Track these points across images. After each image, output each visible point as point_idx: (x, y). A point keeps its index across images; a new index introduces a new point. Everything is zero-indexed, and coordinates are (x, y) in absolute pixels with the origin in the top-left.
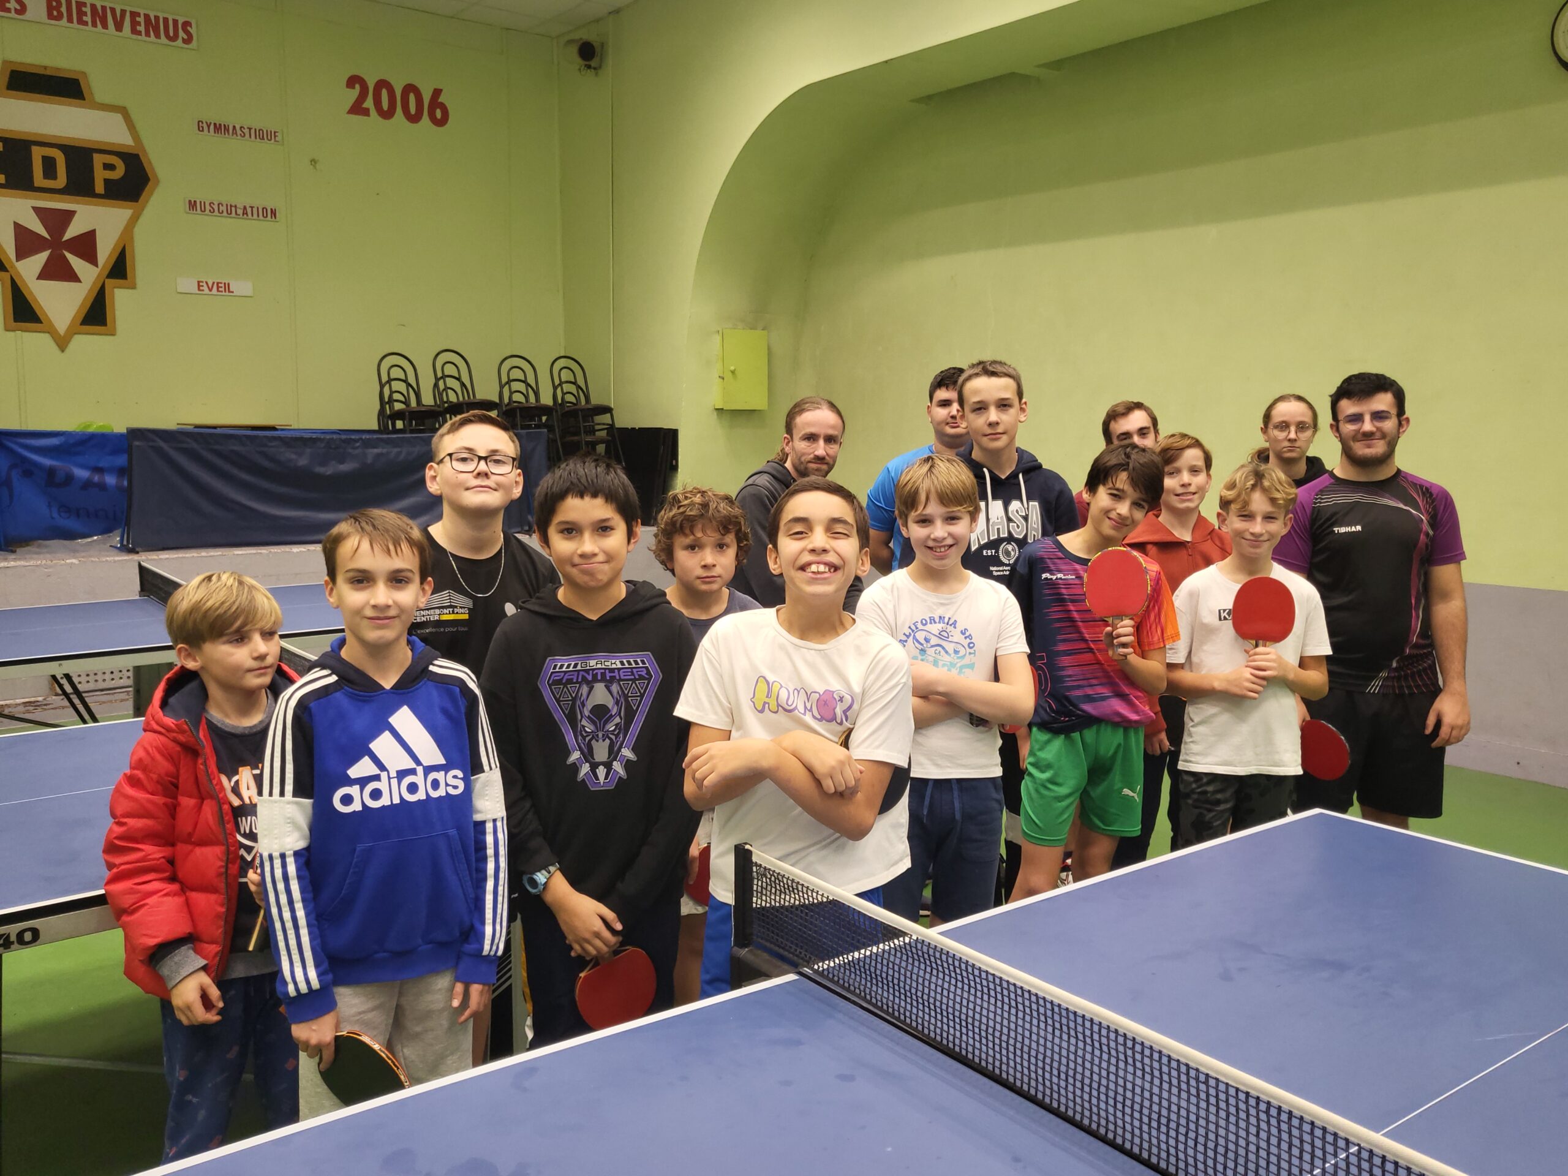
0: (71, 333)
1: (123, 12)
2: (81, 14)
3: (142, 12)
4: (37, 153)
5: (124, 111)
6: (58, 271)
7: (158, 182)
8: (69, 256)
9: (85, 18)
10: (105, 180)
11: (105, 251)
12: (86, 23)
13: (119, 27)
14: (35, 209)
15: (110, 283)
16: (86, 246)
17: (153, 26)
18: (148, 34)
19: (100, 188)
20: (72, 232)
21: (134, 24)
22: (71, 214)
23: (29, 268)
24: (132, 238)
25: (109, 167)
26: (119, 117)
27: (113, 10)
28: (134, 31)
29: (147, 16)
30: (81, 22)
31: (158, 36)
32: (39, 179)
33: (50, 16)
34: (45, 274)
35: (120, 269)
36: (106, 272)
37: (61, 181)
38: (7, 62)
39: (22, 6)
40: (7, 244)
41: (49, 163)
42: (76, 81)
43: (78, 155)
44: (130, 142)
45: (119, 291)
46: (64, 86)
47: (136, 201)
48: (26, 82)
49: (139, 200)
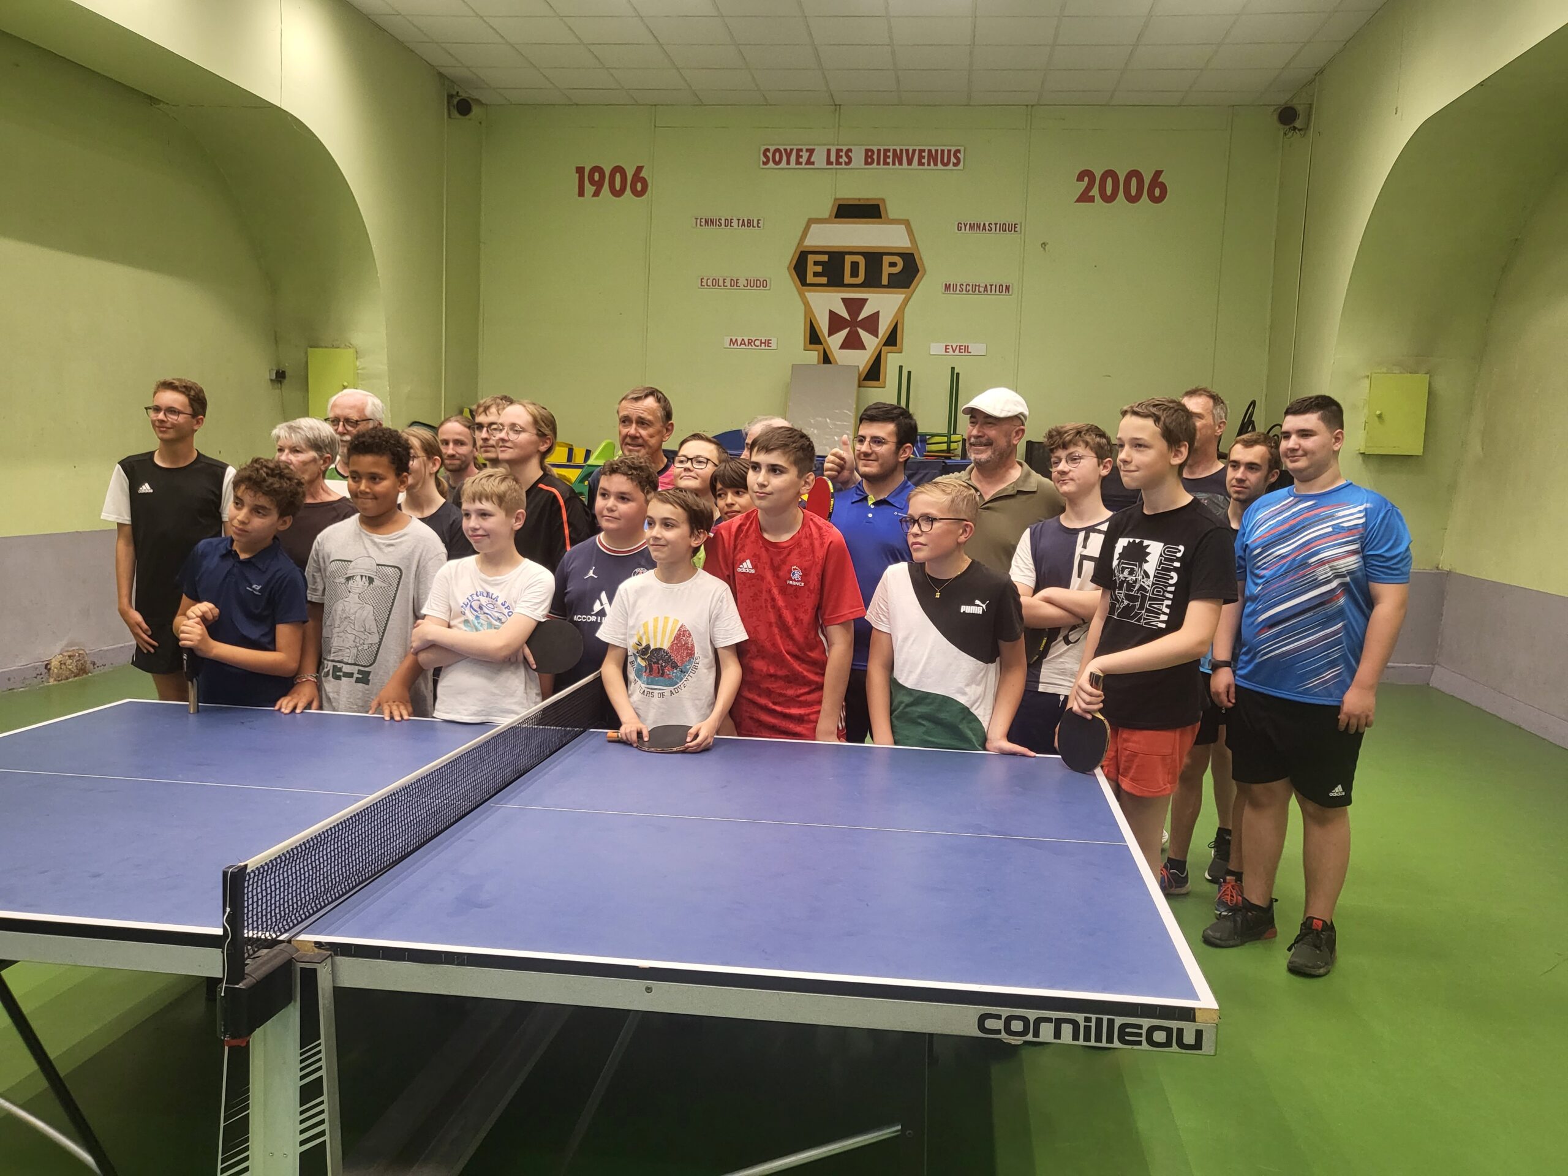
1: (914, 151)
2: (886, 157)
3: (927, 148)
4: (849, 259)
5: (907, 223)
6: (853, 343)
8: (860, 331)
9: (888, 160)
10: (889, 274)
11: (884, 327)
12: (888, 164)
13: (910, 163)
14: (842, 299)
15: (885, 349)
16: (871, 324)
17: (933, 157)
18: (930, 164)
19: (885, 281)
20: (864, 313)
21: (921, 157)
22: (865, 301)
23: (835, 342)
24: (903, 317)
25: (893, 264)
26: (902, 228)
27: (907, 151)
28: (920, 163)
29: (930, 151)
30: (886, 163)
31: (936, 164)
32: (848, 279)
33: (866, 163)
34: (845, 345)
35: (892, 340)
36: (883, 342)
37: (861, 278)
38: (836, 199)
39: (850, 159)
40: (823, 325)
41: (855, 266)
42: (878, 206)
43: (874, 258)
44: (909, 245)
45: (889, 354)
46: (869, 211)
47: (908, 287)
48: (848, 211)
49: (912, 287)
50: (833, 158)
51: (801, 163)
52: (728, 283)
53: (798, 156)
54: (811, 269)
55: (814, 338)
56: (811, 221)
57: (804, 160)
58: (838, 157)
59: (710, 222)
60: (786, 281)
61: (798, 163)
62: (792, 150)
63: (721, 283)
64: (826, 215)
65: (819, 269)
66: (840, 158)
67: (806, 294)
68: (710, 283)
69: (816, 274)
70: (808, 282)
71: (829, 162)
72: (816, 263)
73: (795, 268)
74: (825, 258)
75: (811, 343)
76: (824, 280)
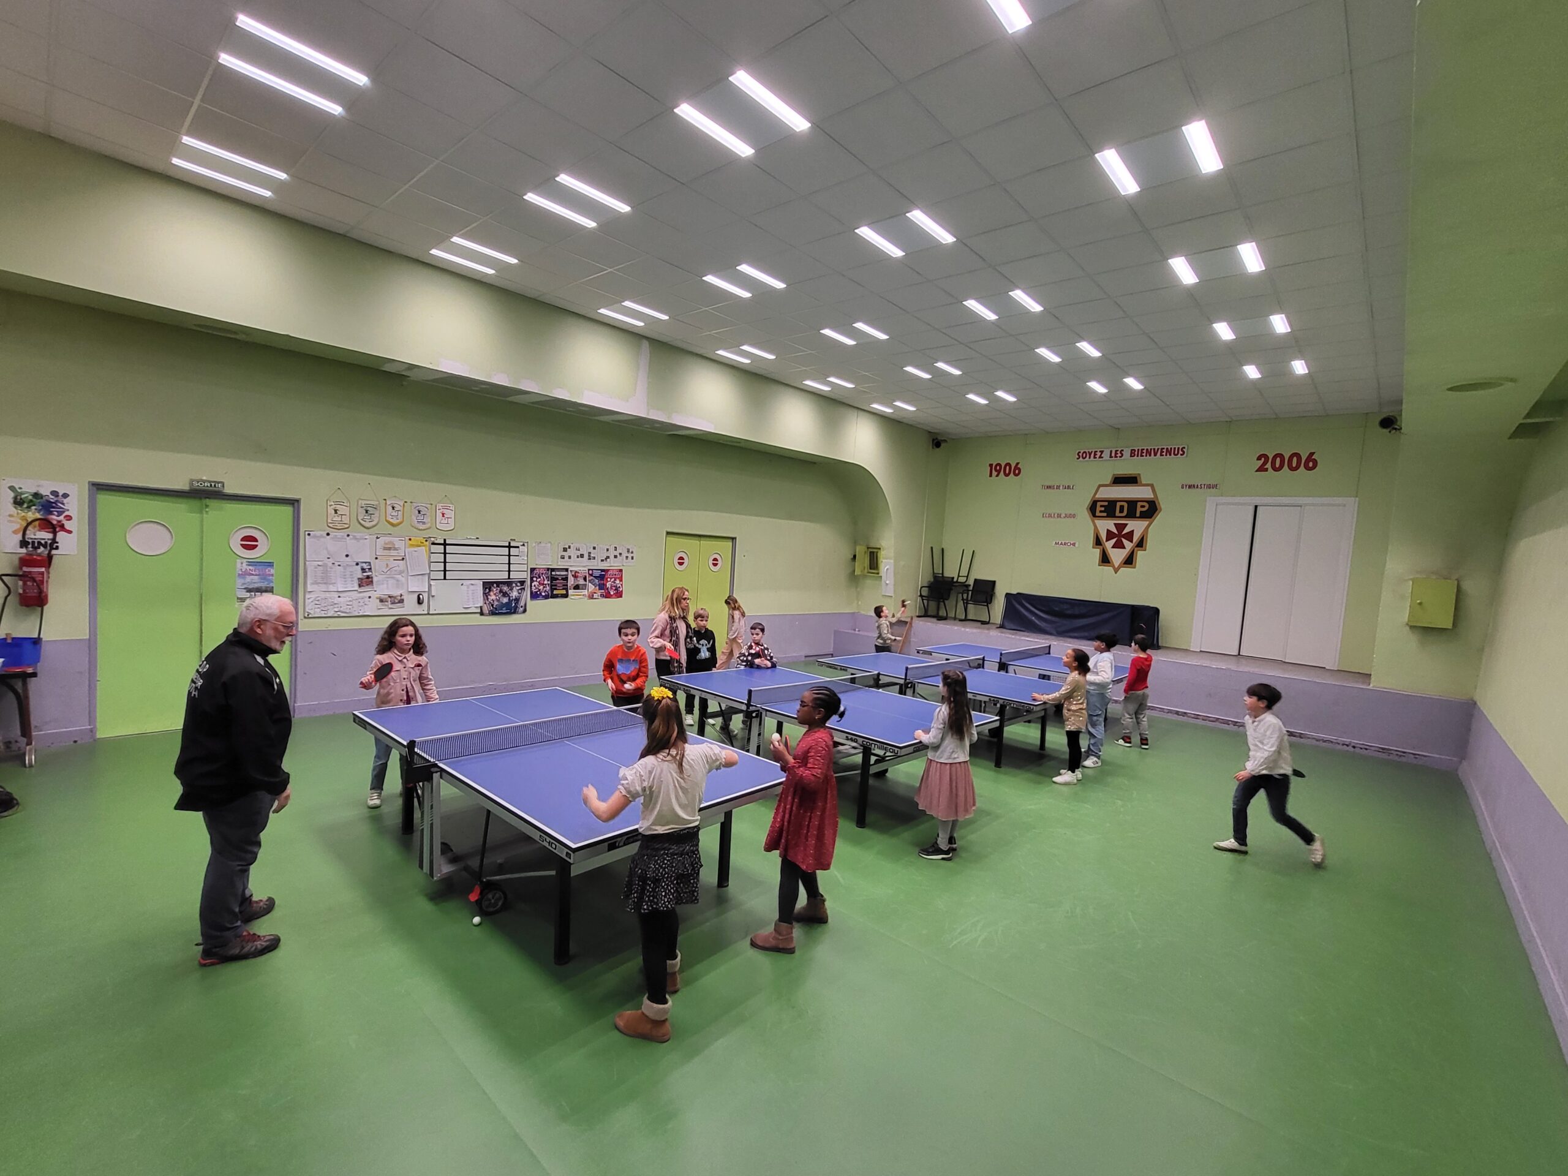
0: (1119, 567)
1: (1158, 449)
2: (1142, 452)
3: (1165, 447)
4: (1119, 504)
5: (1152, 486)
6: (1119, 545)
7: (1161, 510)
8: (1123, 539)
9: (1143, 454)
10: (1141, 512)
11: (1136, 538)
12: (1143, 456)
13: (1155, 455)
14: (1115, 524)
15: (1136, 549)
16: (1130, 536)
17: (1169, 452)
18: (1166, 455)
19: (1138, 515)
20: (1126, 531)
21: (1162, 452)
22: (1126, 525)
23: (1109, 545)
24: (1147, 533)
25: (1143, 507)
26: (1149, 488)
27: (1154, 449)
28: (1161, 455)
29: (1167, 449)
30: (1142, 456)
31: (1170, 455)
32: (1118, 514)
33: (1131, 456)
34: (1114, 547)
35: (1141, 544)
36: (1136, 545)
37: (1125, 513)
38: (1114, 475)
39: (1122, 455)
40: (1103, 536)
41: (1122, 508)
42: (1136, 478)
43: (1132, 504)
44: (1153, 497)
45: (1139, 552)
46: (1132, 480)
47: (1151, 518)
48: (1119, 480)
49: (1153, 518)
50: (1113, 455)
51: (1096, 458)
52: (1056, 516)
53: (1095, 455)
54: (1099, 509)
55: (1098, 542)
56: (1100, 486)
57: (1098, 456)
58: (1116, 454)
59: (1049, 487)
60: (1086, 515)
61: (1095, 458)
62: (1092, 452)
63: (1053, 516)
64: (1108, 482)
65: (1103, 509)
66: (1117, 454)
67: (1096, 521)
68: (1047, 515)
69: (1101, 512)
70: (1097, 515)
71: (1111, 457)
72: (1101, 506)
73: (1091, 509)
74: (1106, 504)
75: (1096, 544)
76: (1105, 514)
